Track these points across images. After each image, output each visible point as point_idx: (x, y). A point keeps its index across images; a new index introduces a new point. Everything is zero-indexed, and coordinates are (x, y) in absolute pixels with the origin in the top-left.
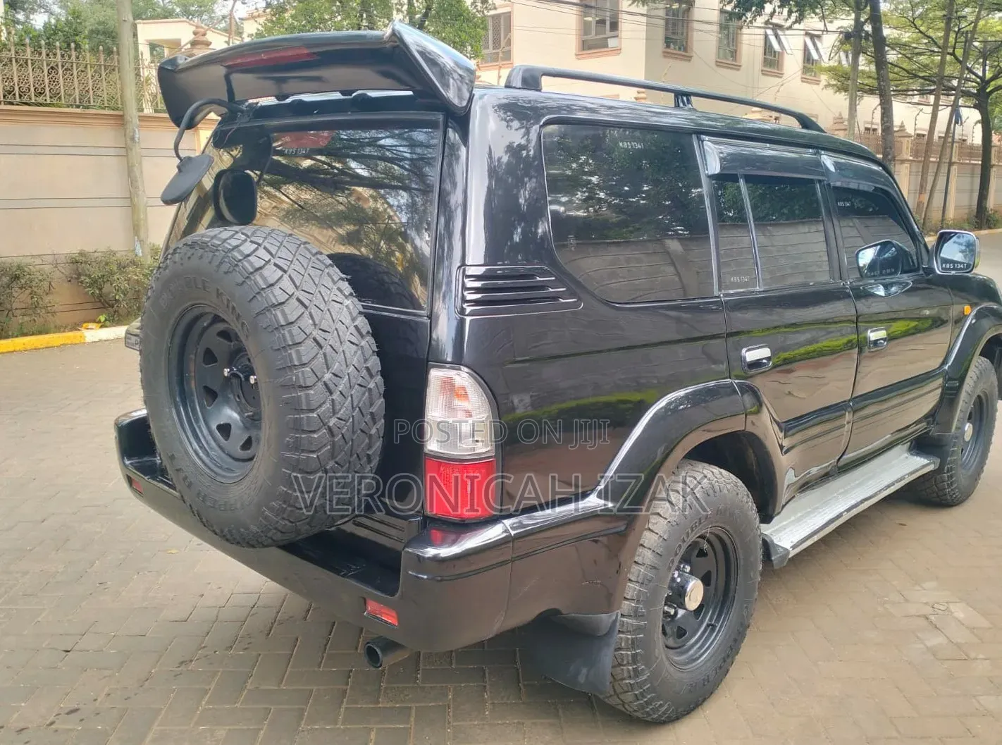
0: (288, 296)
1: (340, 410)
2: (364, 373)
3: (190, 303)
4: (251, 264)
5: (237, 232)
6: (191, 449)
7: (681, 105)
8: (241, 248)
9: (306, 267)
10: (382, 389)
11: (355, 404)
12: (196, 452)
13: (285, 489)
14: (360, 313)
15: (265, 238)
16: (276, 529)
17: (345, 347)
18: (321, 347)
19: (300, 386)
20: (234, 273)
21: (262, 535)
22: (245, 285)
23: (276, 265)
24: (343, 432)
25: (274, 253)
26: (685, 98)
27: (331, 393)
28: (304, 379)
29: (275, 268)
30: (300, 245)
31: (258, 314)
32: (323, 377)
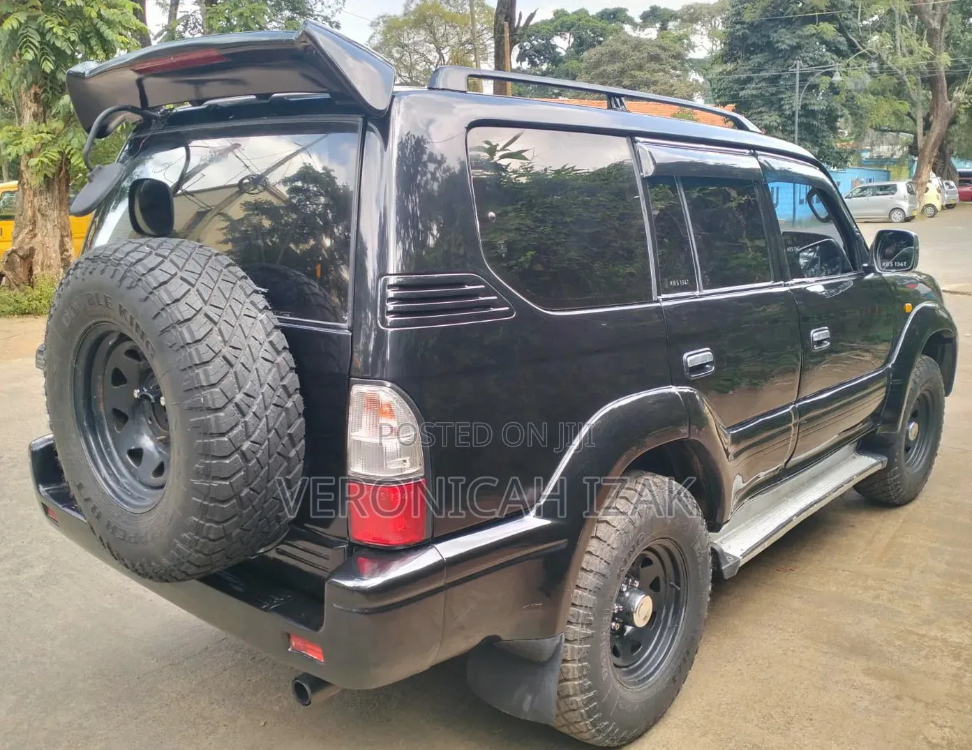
0: (195, 312)
1: (254, 432)
2: (280, 391)
3: (94, 321)
4: (155, 278)
5: (141, 245)
6: (100, 477)
7: (614, 106)
8: (145, 261)
9: (215, 279)
10: (301, 408)
11: (271, 426)
12: (104, 479)
13: (197, 520)
14: (276, 327)
15: (172, 250)
16: (188, 561)
17: (258, 365)
18: (232, 366)
19: (209, 409)
20: (137, 287)
21: (175, 568)
22: (148, 301)
23: (182, 279)
24: (258, 456)
25: (181, 266)
26: (618, 100)
27: (244, 415)
28: (213, 400)
29: (182, 282)
30: (210, 257)
31: (163, 331)
32: (234, 398)
